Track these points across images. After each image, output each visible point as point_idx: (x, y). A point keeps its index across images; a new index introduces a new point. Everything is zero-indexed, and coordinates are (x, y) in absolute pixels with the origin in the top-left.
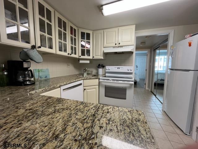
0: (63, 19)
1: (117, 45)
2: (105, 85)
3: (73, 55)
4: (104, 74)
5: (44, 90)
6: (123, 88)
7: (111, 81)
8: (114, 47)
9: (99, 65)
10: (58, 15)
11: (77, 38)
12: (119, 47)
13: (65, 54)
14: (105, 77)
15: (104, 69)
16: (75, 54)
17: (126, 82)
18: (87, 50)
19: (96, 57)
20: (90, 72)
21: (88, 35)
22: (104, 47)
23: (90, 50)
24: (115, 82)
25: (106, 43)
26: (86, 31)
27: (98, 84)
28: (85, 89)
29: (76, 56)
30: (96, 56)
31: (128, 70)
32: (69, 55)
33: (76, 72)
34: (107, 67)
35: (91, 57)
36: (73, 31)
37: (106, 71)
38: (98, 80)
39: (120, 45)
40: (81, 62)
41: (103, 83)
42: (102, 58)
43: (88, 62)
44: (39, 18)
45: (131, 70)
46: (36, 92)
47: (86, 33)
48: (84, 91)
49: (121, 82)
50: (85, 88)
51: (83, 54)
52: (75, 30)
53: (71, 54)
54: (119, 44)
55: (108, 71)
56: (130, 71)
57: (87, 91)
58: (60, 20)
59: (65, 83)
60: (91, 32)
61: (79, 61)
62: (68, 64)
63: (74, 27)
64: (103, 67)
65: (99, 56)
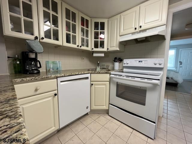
0: (72, 10)
1: (137, 30)
2: (117, 82)
3: (84, 48)
4: (121, 69)
5: (33, 79)
6: (142, 88)
7: (125, 78)
8: (133, 33)
9: (116, 58)
10: (65, 6)
11: (89, 29)
12: (140, 31)
13: (75, 46)
14: (123, 72)
15: (121, 64)
16: (87, 46)
17: (146, 81)
18: (100, 41)
19: (111, 49)
20: (105, 67)
21: (103, 24)
22: (120, 36)
23: (104, 41)
24: (130, 78)
25: (123, 30)
26: (100, 21)
27: (108, 80)
28: (92, 85)
29: (89, 49)
30: (111, 47)
31: (155, 64)
32: (79, 48)
33: (92, 66)
34: (124, 60)
35: (105, 49)
36: (85, 22)
37: (124, 65)
38: (109, 75)
39: (142, 29)
40: (95, 55)
41: (114, 79)
42: (118, 49)
43: (103, 55)
44: (43, 10)
45: (160, 64)
46: (22, 80)
47: (100, 22)
48: (91, 87)
49: (139, 79)
50: (92, 83)
51: (96, 46)
52: (87, 21)
53: (81, 47)
54: (141, 27)
55: (126, 65)
56: (158, 66)
57: (96, 86)
58: (68, 11)
59: (63, 75)
60: (105, 21)
61: (93, 54)
62: (82, 58)
63: (86, 17)
64: (121, 60)
65: (114, 47)
